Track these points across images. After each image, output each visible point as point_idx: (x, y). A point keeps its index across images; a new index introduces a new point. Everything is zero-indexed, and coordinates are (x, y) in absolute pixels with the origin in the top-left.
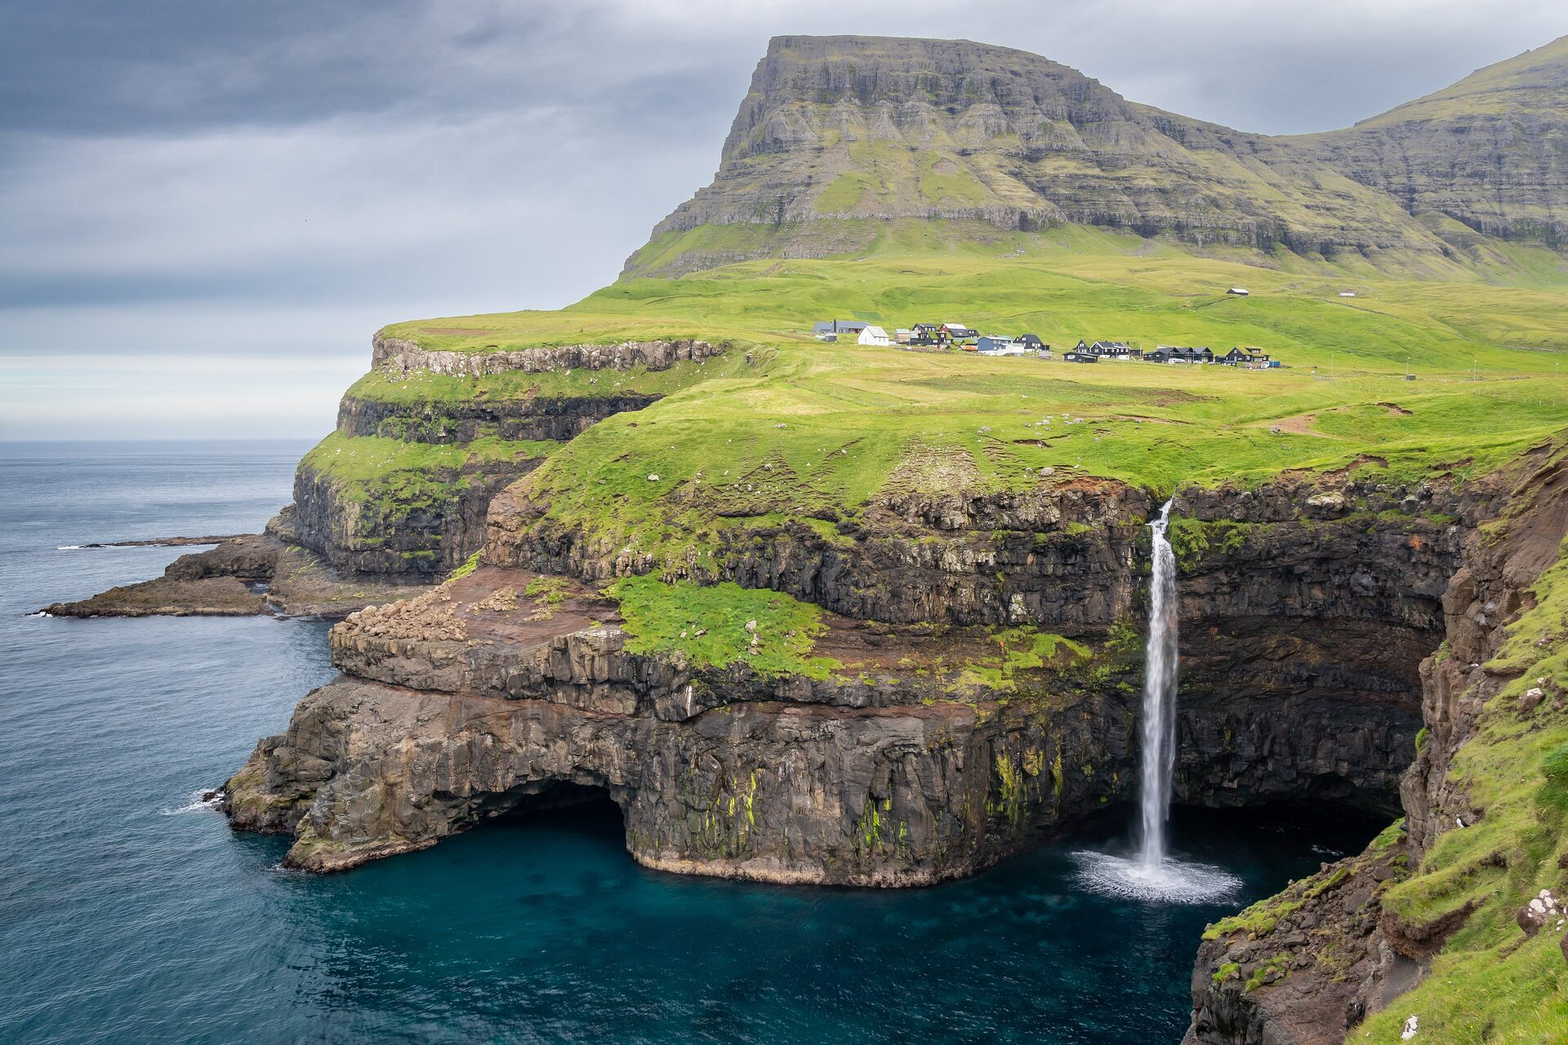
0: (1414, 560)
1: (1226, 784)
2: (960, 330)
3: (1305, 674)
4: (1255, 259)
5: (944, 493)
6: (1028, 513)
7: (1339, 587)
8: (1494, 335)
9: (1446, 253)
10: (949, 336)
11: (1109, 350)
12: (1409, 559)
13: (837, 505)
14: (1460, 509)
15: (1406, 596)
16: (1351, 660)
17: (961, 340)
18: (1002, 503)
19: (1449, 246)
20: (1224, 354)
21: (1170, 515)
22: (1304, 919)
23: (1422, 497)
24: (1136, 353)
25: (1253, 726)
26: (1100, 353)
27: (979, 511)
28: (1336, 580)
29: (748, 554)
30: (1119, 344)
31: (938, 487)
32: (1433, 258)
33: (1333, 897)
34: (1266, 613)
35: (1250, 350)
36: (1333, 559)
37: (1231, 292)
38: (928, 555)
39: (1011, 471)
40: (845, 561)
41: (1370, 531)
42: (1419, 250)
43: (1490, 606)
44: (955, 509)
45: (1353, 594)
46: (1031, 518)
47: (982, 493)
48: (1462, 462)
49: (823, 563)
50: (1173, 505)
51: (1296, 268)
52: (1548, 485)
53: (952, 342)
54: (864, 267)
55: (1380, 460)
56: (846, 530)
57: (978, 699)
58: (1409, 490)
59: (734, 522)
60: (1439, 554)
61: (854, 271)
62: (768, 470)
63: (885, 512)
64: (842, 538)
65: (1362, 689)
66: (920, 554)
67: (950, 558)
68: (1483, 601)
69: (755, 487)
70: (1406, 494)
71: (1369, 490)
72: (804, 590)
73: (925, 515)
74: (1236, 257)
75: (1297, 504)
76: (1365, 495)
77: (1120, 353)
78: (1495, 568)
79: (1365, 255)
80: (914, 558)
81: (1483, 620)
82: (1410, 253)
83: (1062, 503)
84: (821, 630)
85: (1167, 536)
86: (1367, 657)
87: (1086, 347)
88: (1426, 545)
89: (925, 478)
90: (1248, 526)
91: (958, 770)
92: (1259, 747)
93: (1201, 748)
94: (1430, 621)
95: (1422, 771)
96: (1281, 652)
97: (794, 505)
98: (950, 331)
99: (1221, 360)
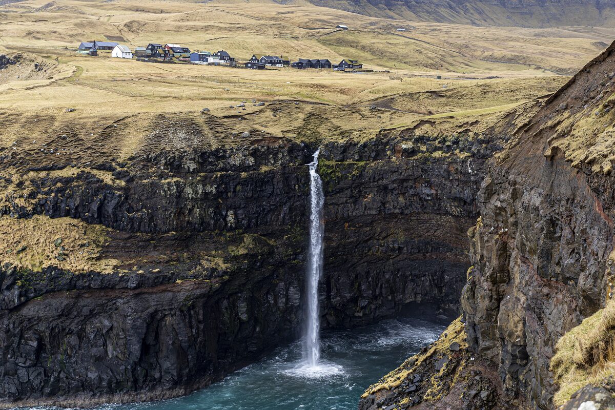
0: (451, 178)
1: (356, 314)
2: (178, 48)
3: (396, 246)
4: (350, 7)
5: (182, 150)
6: (236, 160)
7: (414, 195)
8: (478, 53)
9: (451, 7)
10: (171, 52)
11: (271, 61)
12: (449, 178)
13: (113, 160)
14: (473, 149)
15: (448, 198)
16: (420, 236)
17: (179, 54)
18: (219, 155)
19: (452, 3)
20: (337, 63)
21: (319, 158)
22: (415, 377)
23: (454, 143)
24: (286, 63)
25: (370, 279)
26: (265, 63)
27: (205, 161)
28: (411, 192)
29: (53, 195)
30: (277, 57)
31: (179, 146)
32: (443, 10)
33: (430, 363)
34: (375, 213)
35: (352, 61)
36: (409, 180)
37: (338, 27)
38: (174, 189)
39: (223, 136)
40: (120, 196)
41: (428, 163)
42: (437, 5)
43: (502, 197)
44: (190, 160)
45: (421, 199)
46: (237, 163)
47: (206, 149)
48: (472, 124)
49: (105, 197)
50: (320, 153)
51: (372, 13)
52: (526, 132)
53: (174, 56)
54: (111, 7)
55: (432, 123)
56: (119, 176)
57: (210, 277)
58: (446, 139)
59: (43, 174)
60: (464, 174)
61: (105, 9)
62: (64, 139)
63: (145, 163)
64: (118, 181)
65: (427, 253)
66: (169, 189)
67: (189, 190)
68: (498, 194)
69: (56, 150)
70: (446, 141)
71: (426, 140)
72: (93, 216)
73: (171, 164)
74: (339, 6)
75: (389, 149)
76: (425, 143)
77: (278, 63)
78: (504, 176)
79: (409, 7)
80: (164, 191)
81: (499, 204)
82: (433, 6)
83: (255, 153)
84: (106, 241)
85: (317, 171)
86: (429, 234)
87: (256, 59)
88: (457, 169)
89: (170, 141)
90: (362, 163)
91: (200, 322)
92: (374, 291)
93: (342, 294)
94: (461, 211)
95: (472, 288)
96: (384, 235)
97: (83, 161)
98: (171, 48)
99: (335, 67)
